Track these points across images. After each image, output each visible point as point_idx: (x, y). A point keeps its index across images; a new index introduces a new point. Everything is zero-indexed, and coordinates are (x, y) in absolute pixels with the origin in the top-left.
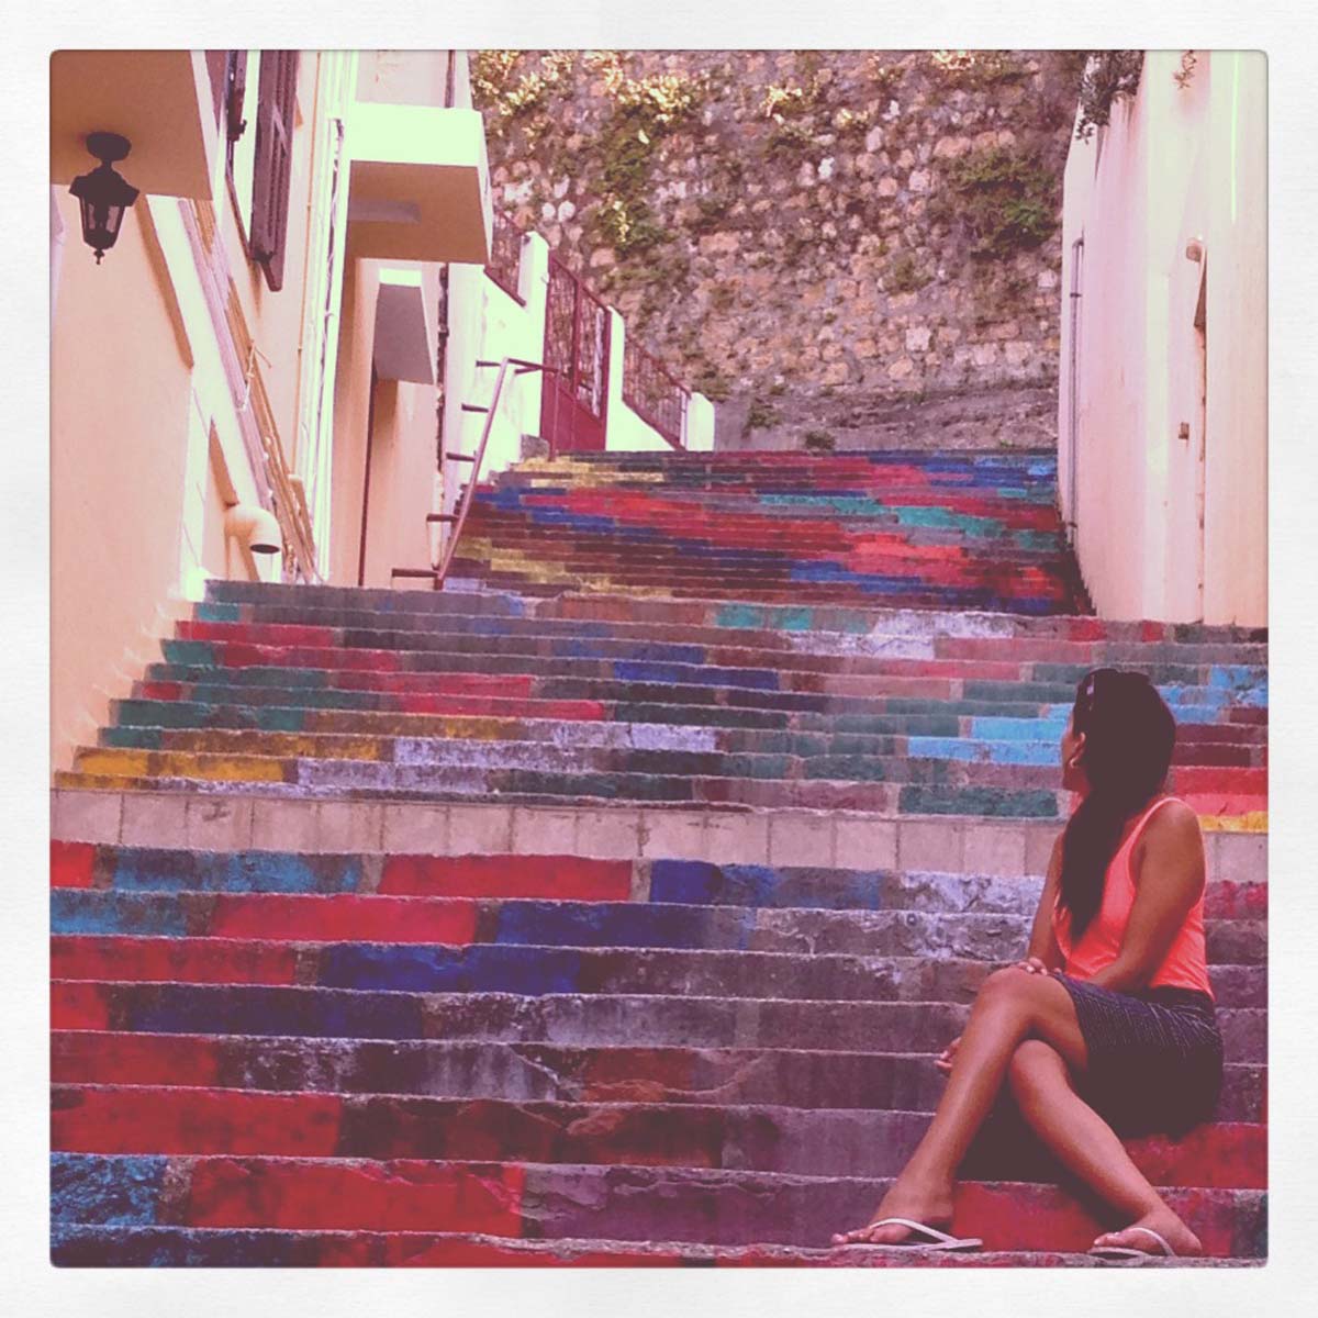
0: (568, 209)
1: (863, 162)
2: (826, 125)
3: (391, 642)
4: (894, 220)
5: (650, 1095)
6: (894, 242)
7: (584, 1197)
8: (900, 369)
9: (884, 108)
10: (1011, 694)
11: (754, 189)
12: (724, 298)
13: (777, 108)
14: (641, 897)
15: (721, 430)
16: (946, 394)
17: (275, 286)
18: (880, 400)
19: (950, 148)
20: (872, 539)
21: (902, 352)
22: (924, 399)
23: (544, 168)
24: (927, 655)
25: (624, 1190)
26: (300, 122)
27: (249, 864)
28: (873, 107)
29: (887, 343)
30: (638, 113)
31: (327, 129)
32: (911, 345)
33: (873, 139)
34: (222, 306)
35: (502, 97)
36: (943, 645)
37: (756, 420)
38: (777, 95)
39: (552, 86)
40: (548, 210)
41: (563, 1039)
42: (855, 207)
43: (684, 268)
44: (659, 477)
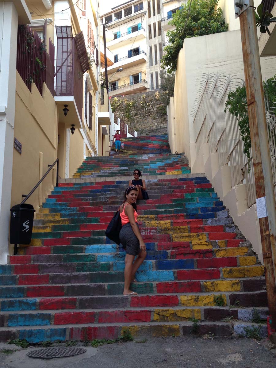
0: (123, 114)
1: (150, 108)
2: (146, 105)
3: (101, 161)
4: (153, 113)
5: (114, 200)
6: (153, 115)
7: (107, 208)
8: (154, 127)
9: (151, 103)
10: (154, 162)
11: (140, 111)
12: (138, 122)
13: (141, 104)
14: (115, 184)
15: (138, 134)
16: (159, 129)
17: (91, 130)
18: (152, 130)
19: (158, 106)
20: (150, 144)
21: (154, 125)
22: (157, 130)
23: (120, 111)
24: (147, 159)
25: (110, 207)
26: (93, 115)
27: (85, 183)
28: (150, 103)
29: (153, 125)
30: (129, 105)
31: (96, 115)
32: (155, 125)
33: (150, 106)
34: (86, 133)
35: (116, 105)
36: (149, 158)
37: (141, 133)
38: (141, 102)
39: (120, 103)
40: (121, 115)
41: (108, 196)
42: (149, 112)
43: (134, 119)
44: (131, 140)
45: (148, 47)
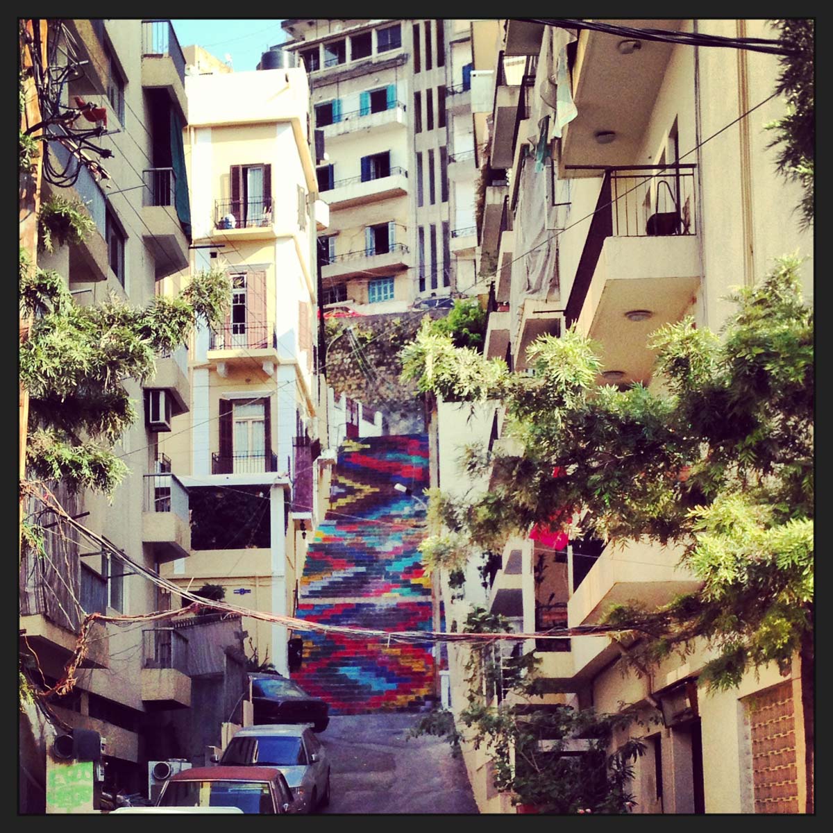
0: (349, 360)
11: (388, 357)
12: (383, 381)
13: (392, 339)
23: (343, 350)
24: (392, 550)
30: (363, 340)
35: (333, 335)
40: (345, 360)
43: (374, 374)
44: (369, 446)
45: (413, 153)
